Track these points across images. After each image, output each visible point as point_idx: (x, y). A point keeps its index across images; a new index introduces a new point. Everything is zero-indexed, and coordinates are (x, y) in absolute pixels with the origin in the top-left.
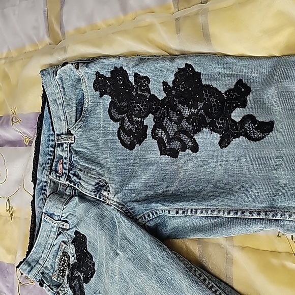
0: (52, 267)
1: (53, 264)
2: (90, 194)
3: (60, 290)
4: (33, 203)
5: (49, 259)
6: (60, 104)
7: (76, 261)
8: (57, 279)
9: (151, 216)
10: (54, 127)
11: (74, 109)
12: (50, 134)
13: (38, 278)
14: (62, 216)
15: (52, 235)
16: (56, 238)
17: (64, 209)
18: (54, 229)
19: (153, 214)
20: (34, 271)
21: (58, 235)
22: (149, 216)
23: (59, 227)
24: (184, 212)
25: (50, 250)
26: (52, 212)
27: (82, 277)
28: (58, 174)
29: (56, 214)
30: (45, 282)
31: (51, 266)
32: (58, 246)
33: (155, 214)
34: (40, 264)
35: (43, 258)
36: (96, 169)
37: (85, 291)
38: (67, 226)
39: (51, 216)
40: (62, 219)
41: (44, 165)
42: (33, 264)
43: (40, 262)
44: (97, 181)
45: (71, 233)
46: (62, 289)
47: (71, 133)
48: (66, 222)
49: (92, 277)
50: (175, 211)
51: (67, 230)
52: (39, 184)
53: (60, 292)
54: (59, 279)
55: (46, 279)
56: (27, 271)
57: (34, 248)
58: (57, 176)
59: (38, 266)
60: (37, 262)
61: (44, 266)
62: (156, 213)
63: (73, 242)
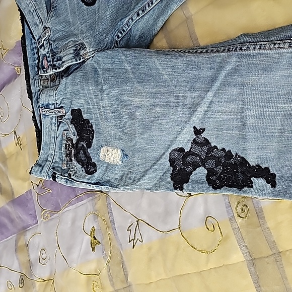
0: (61, 160)
1: (61, 156)
2: (72, 62)
3: (71, 171)
4: (34, 117)
5: (56, 152)
6: (33, 11)
7: (78, 137)
8: (67, 167)
9: (120, 35)
10: (34, 35)
11: (45, 5)
12: (33, 48)
13: (50, 173)
14: (57, 103)
15: (54, 128)
16: (58, 130)
17: (56, 95)
18: (54, 121)
19: (121, 33)
20: (45, 169)
21: (58, 126)
22: (118, 37)
23: (58, 117)
24: (143, 11)
25: (55, 143)
26: (47, 103)
27: (85, 146)
28: (45, 70)
29: (50, 103)
30: (57, 173)
31: (60, 158)
32: (60, 136)
33: (123, 32)
34: (49, 161)
35: (51, 154)
36: (72, 39)
37: (91, 155)
38: (63, 112)
39: (47, 106)
40: (57, 107)
41: (35, 77)
42: (43, 164)
43: (49, 159)
44: (74, 48)
45: (69, 116)
46: (72, 170)
47: (46, 28)
48: (62, 107)
49: (93, 138)
50: (136, 14)
51: (64, 116)
52: (35, 96)
53: (71, 173)
54: (68, 165)
55: (57, 171)
56: (39, 171)
57: (41, 150)
58: (44, 71)
59: (48, 163)
60: (47, 160)
61: (54, 161)
62: (124, 30)
63: (71, 123)
